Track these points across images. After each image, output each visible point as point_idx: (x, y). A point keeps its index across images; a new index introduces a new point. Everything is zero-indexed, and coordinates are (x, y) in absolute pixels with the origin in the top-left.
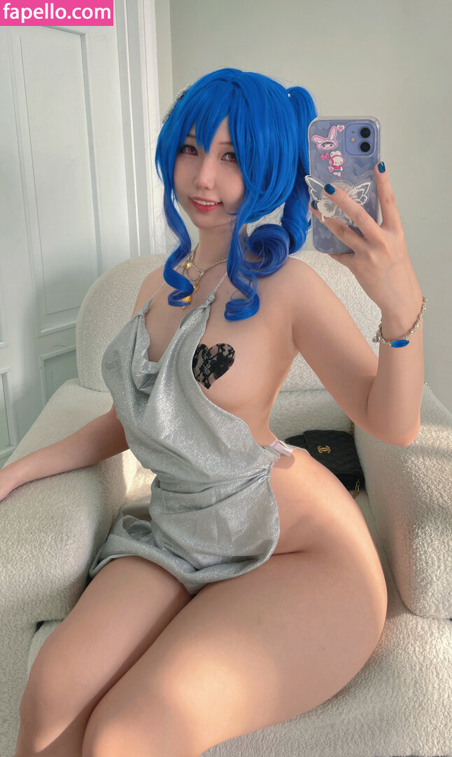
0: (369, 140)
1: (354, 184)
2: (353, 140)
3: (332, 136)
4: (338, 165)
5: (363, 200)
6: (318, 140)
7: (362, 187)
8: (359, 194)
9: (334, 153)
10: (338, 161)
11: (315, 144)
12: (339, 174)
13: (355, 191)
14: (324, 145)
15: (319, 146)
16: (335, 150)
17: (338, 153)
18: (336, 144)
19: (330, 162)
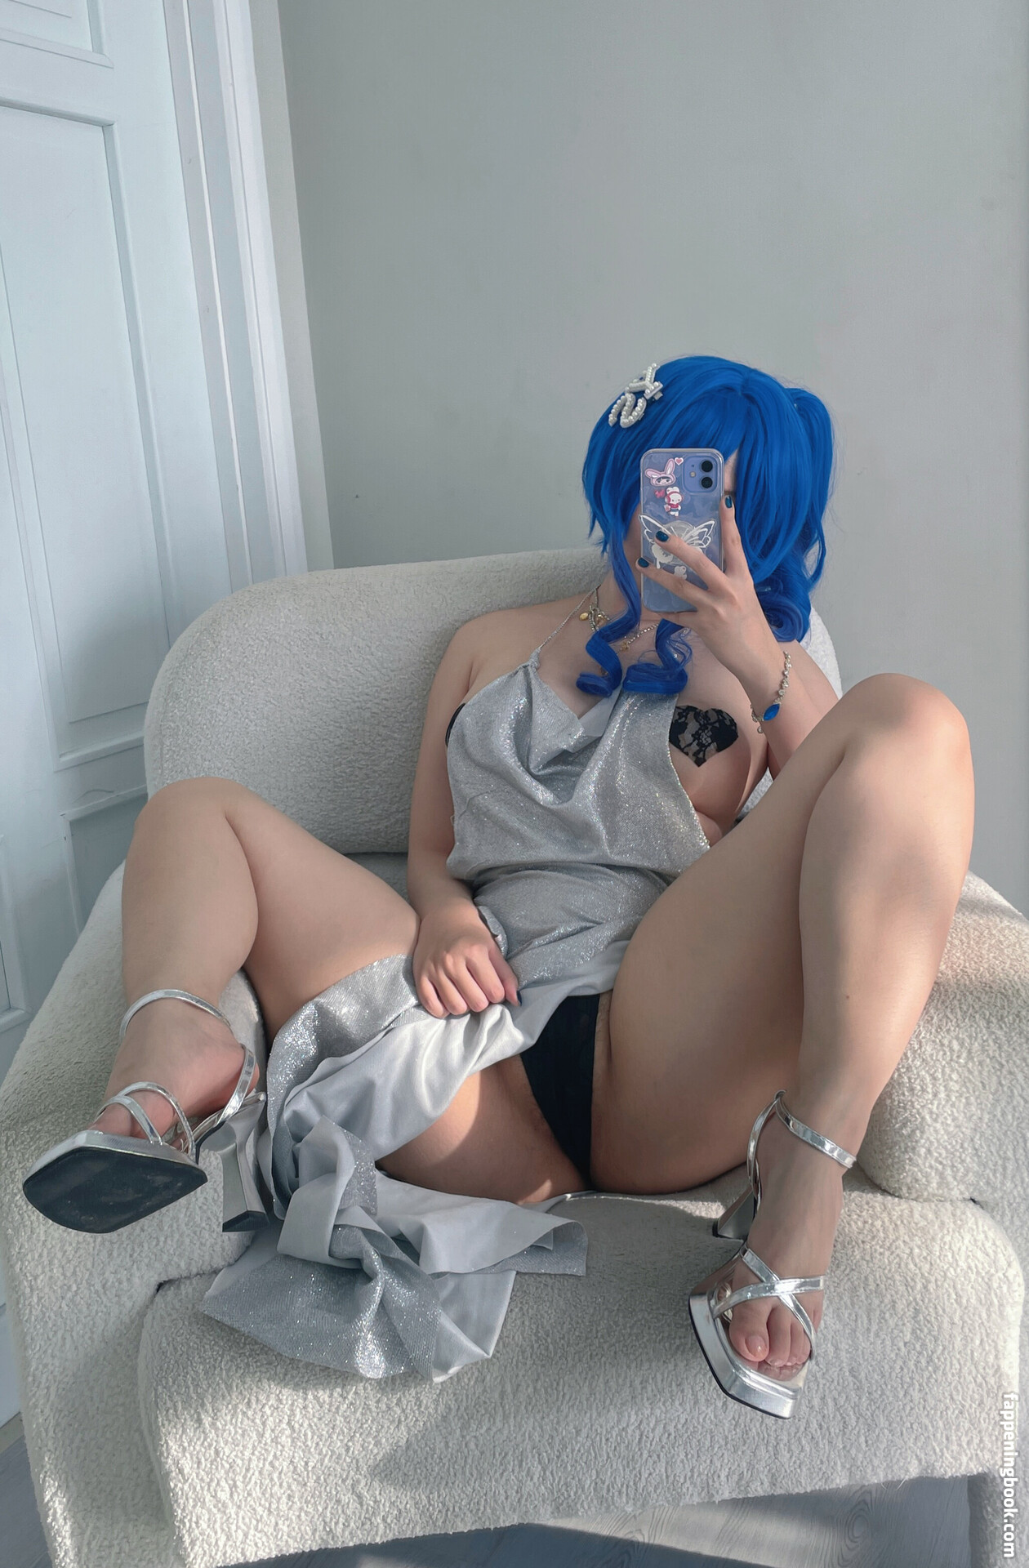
0: (711, 475)
1: (695, 524)
2: (693, 474)
3: (669, 470)
4: (675, 503)
5: (705, 542)
6: (653, 474)
7: (706, 527)
8: (701, 535)
9: (670, 490)
10: (676, 498)
11: (649, 479)
12: (677, 514)
13: (696, 531)
14: (659, 480)
15: (654, 481)
16: (672, 486)
17: (676, 489)
18: (673, 479)
19: (666, 500)
